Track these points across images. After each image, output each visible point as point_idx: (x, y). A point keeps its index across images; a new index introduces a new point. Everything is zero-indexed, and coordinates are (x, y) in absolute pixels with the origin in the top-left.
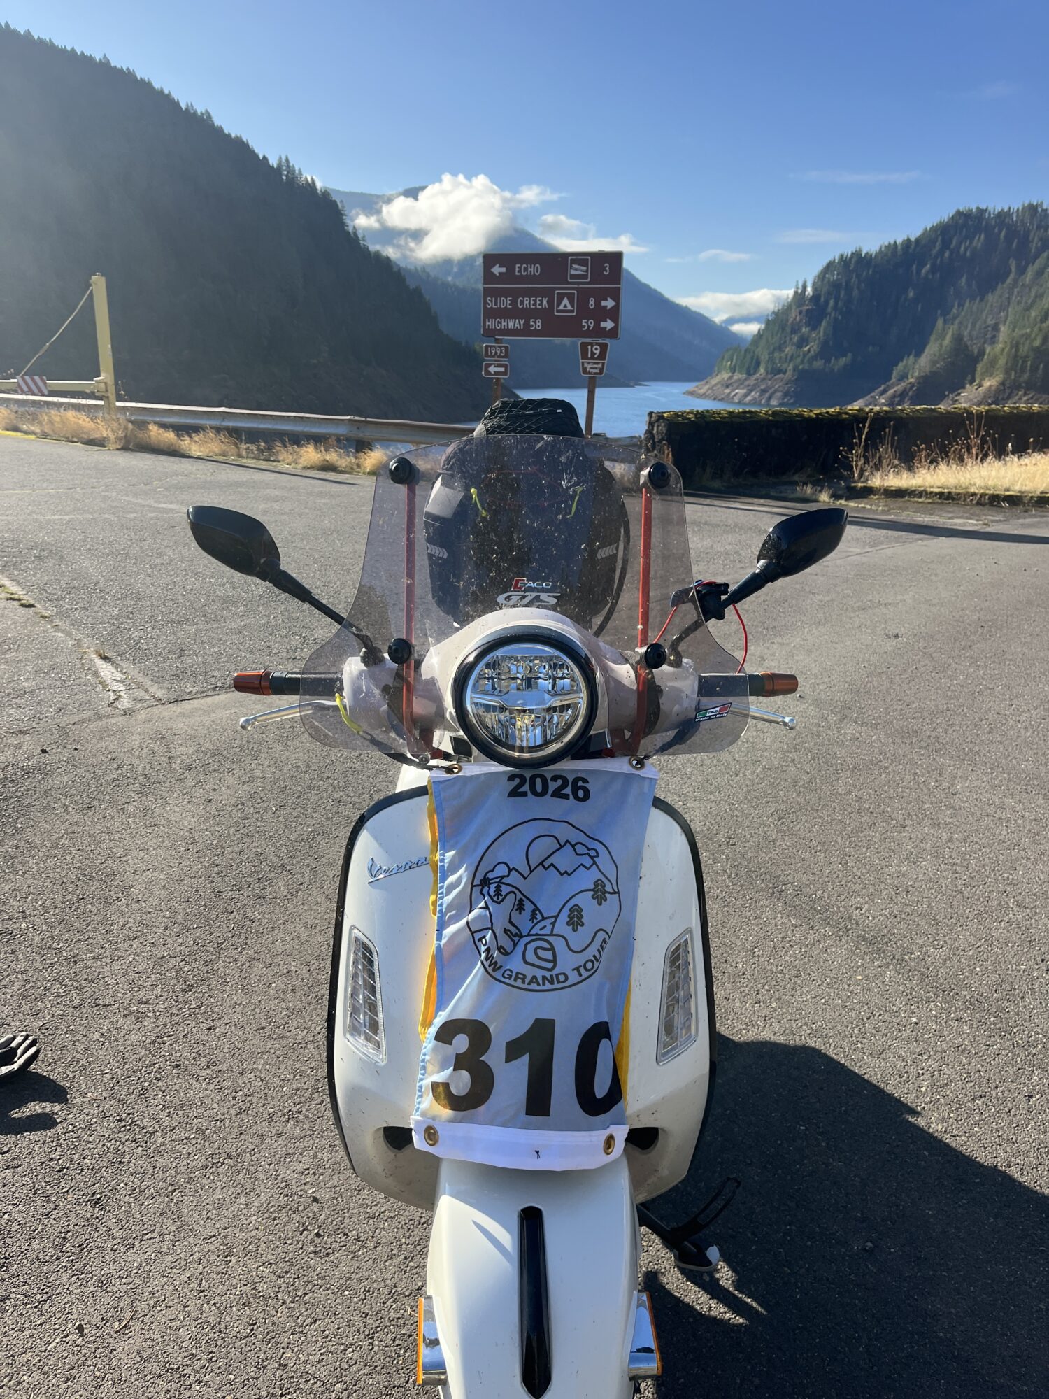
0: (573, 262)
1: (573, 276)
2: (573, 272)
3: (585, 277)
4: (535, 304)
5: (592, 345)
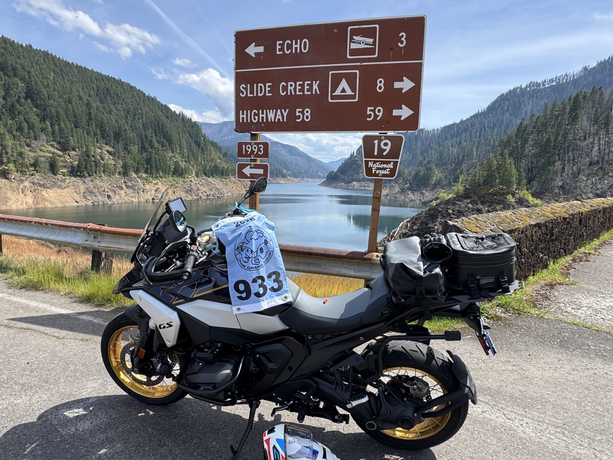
1: (354, 52)
4: (302, 90)
5: (379, 138)
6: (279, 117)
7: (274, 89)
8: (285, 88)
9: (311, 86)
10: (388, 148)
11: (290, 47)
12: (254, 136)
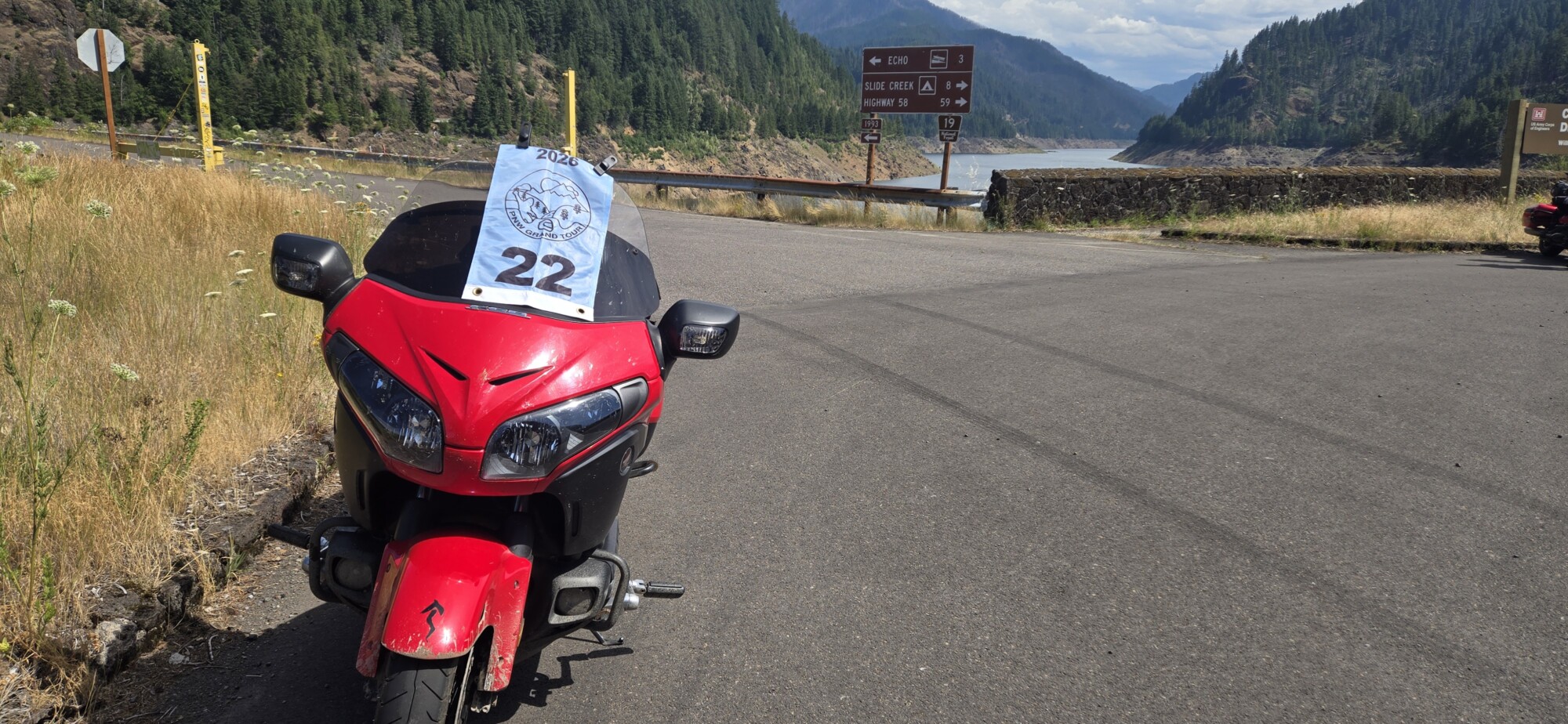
0: (935, 54)
1: (933, 65)
2: (934, 62)
3: (944, 65)
4: (903, 87)
5: (948, 117)
6: (889, 103)
7: (886, 86)
8: (893, 86)
9: (908, 84)
10: (953, 123)
11: (897, 60)
12: (872, 116)
